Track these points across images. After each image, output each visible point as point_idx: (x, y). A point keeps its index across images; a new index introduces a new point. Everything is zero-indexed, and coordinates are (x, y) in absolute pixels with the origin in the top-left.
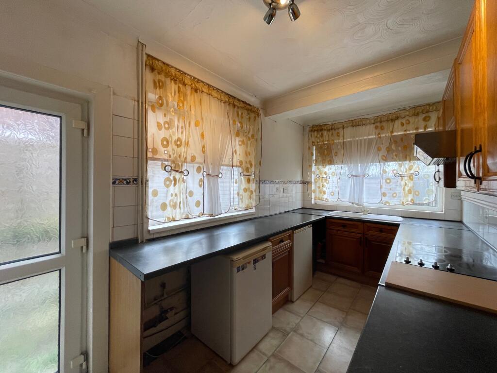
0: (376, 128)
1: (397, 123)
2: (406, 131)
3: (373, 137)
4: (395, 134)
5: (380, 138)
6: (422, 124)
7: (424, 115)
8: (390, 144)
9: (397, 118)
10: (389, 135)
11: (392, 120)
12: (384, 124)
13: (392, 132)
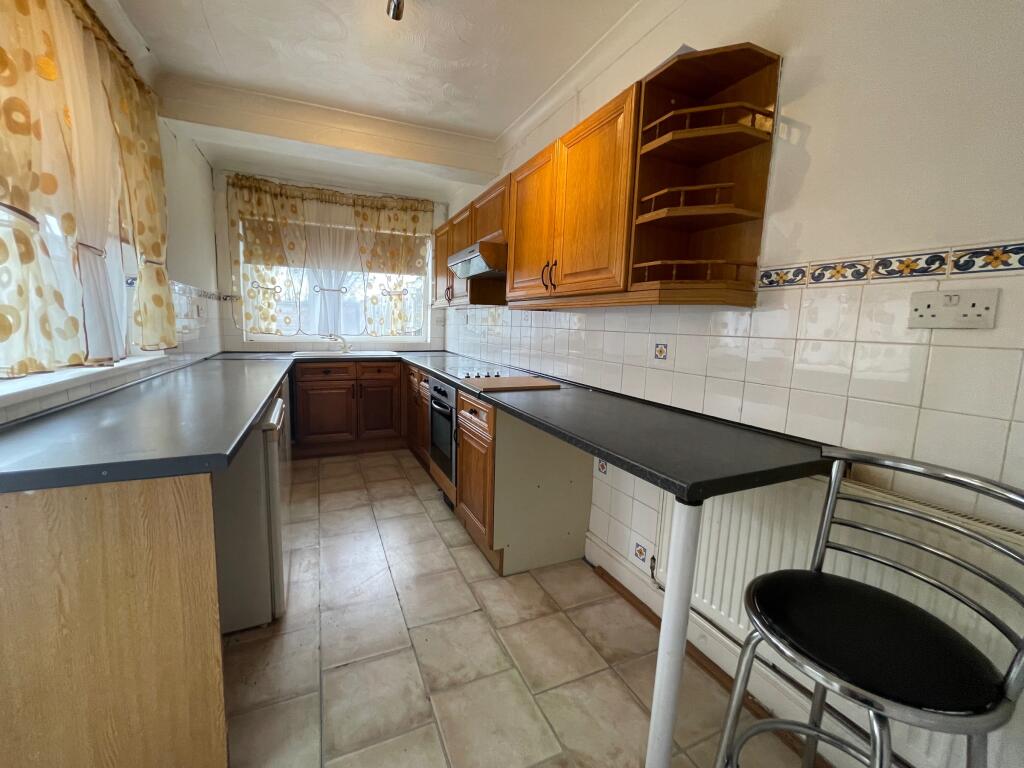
0: (357, 214)
1: (384, 214)
2: (393, 230)
3: (351, 228)
4: (382, 231)
5: (363, 232)
6: (411, 225)
7: (413, 214)
8: (376, 244)
9: (384, 207)
10: (374, 230)
11: (378, 209)
12: (368, 212)
13: (378, 228)
